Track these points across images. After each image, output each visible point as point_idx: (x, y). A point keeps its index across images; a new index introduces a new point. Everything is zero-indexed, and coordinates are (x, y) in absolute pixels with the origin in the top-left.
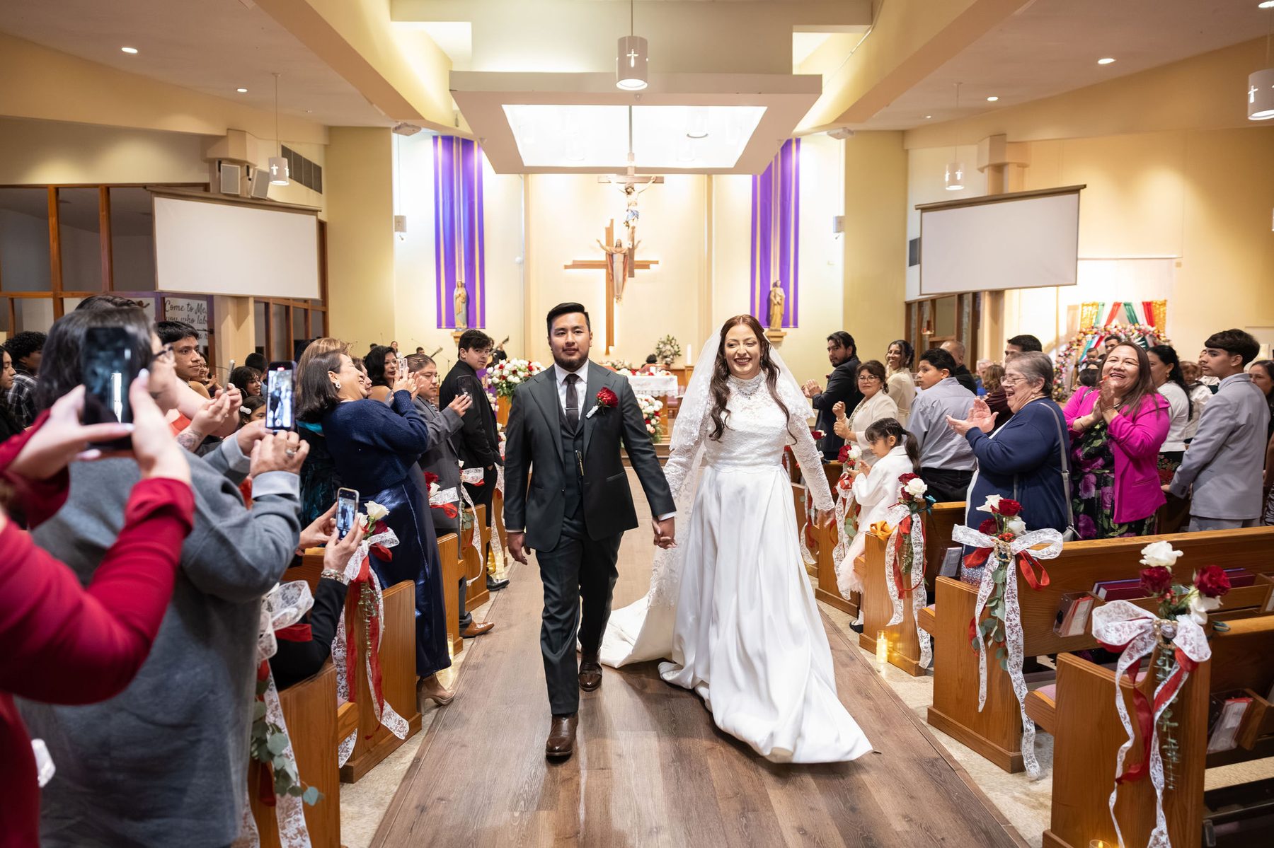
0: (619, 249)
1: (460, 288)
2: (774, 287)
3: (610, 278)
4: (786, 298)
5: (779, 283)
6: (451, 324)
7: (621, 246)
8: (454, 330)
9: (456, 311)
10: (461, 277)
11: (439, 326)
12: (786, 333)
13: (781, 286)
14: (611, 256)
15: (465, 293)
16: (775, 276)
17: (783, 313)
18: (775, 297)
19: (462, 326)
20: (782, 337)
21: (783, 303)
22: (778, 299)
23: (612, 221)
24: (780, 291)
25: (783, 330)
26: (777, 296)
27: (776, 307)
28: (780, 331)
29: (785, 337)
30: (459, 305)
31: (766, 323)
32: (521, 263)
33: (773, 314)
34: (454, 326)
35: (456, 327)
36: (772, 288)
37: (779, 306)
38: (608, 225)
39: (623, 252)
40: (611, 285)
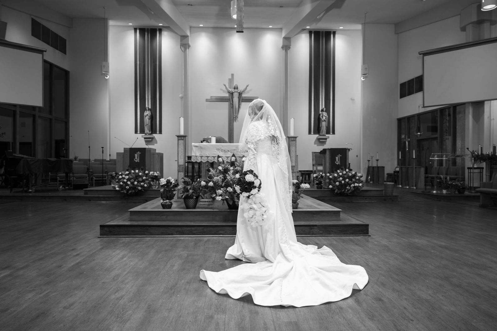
0: (236, 90)
1: (147, 111)
2: (321, 112)
3: (232, 106)
4: (328, 117)
5: (325, 109)
6: (142, 131)
7: (237, 88)
8: (144, 134)
9: (145, 124)
10: (148, 105)
11: (136, 132)
12: (329, 137)
13: (326, 111)
14: (232, 94)
15: (150, 114)
16: (322, 106)
17: (327, 126)
18: (322, 117)
19: (148, 132)
20: (326, 139)
21: (327, 121)
22: (324, 118)
23: (232, 75)
24: (325, 114)
25: (327, 135)
26: (324, 116)
27: (323, 122)
28: (325, 136)
29: (328, 139)
30: (147, 120)
31: (317, 131)
32: (182, 98)
33: (322, 126)
34: (144, 132)
35: (145, 132)
36: (320, 113)
37: (325, 122)
38: (230, 77)
39: (239, 92)
40: (232, 110)
